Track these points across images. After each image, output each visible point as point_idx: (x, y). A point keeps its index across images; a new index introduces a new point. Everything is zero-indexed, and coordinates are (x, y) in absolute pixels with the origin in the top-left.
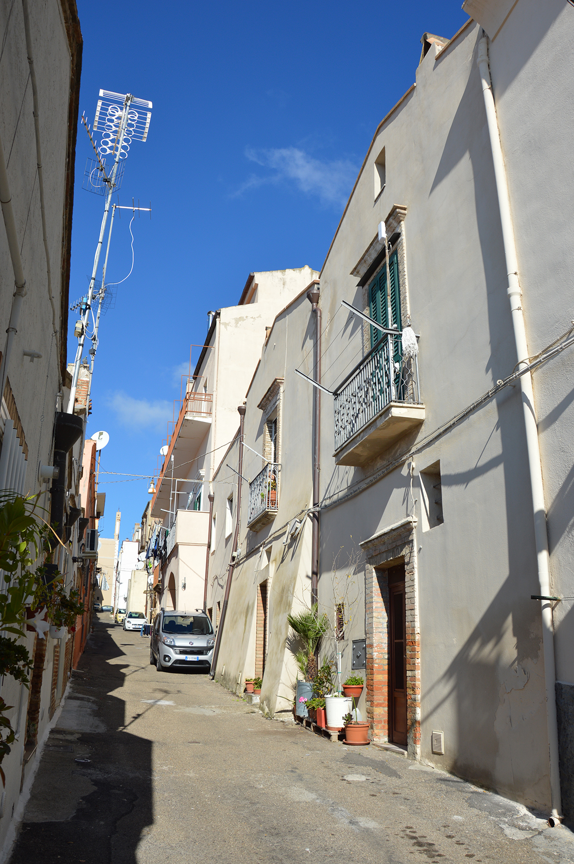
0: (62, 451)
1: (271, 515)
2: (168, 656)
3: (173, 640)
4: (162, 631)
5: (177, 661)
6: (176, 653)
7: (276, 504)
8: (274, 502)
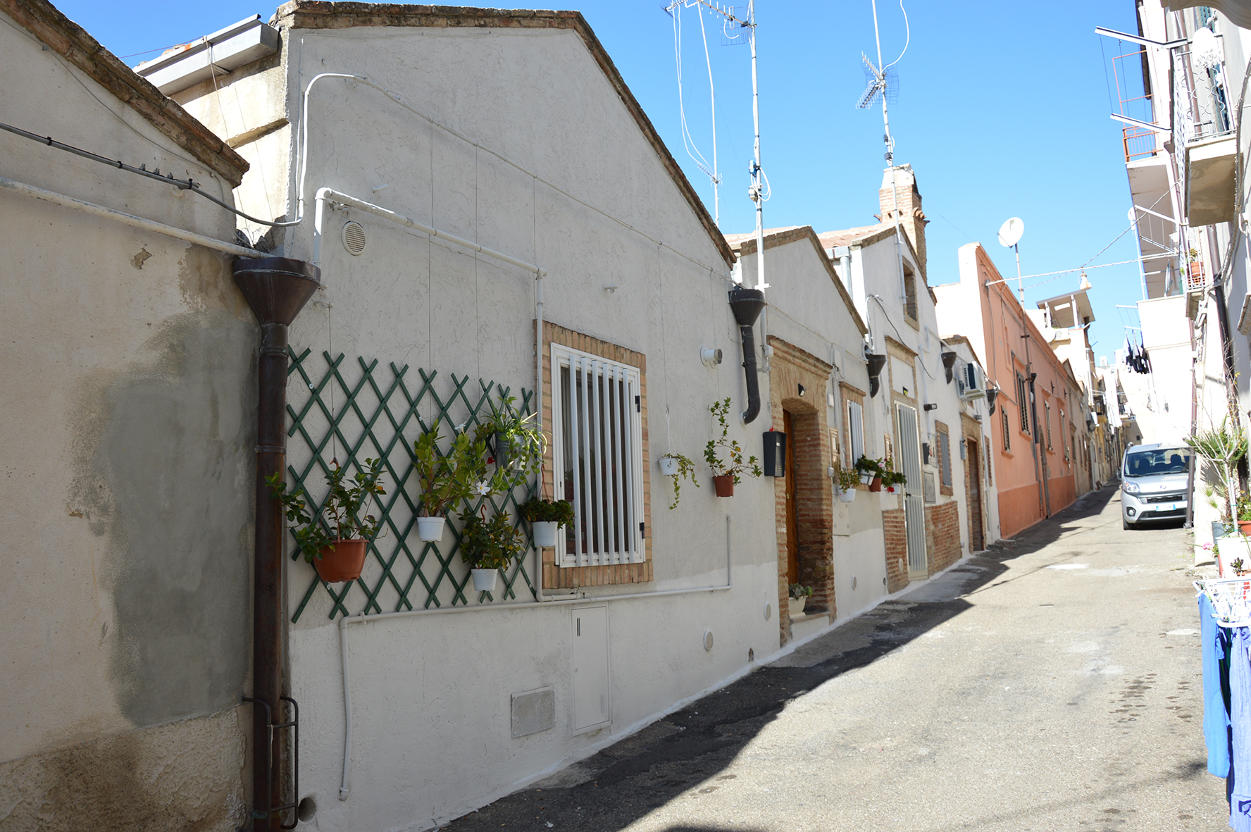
0: (746, 326)
1: (1196, 297)
2: (1132, 508)
3: (1137, 485)
4: (1125, 476)
5: (1144, 514)
6: (1143, 503)
7: (1201, 280)
8: (1199, 277)
